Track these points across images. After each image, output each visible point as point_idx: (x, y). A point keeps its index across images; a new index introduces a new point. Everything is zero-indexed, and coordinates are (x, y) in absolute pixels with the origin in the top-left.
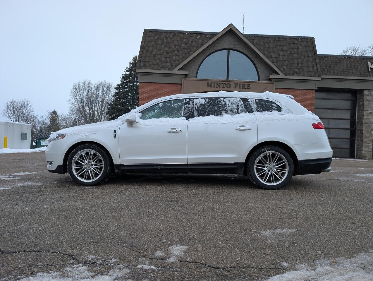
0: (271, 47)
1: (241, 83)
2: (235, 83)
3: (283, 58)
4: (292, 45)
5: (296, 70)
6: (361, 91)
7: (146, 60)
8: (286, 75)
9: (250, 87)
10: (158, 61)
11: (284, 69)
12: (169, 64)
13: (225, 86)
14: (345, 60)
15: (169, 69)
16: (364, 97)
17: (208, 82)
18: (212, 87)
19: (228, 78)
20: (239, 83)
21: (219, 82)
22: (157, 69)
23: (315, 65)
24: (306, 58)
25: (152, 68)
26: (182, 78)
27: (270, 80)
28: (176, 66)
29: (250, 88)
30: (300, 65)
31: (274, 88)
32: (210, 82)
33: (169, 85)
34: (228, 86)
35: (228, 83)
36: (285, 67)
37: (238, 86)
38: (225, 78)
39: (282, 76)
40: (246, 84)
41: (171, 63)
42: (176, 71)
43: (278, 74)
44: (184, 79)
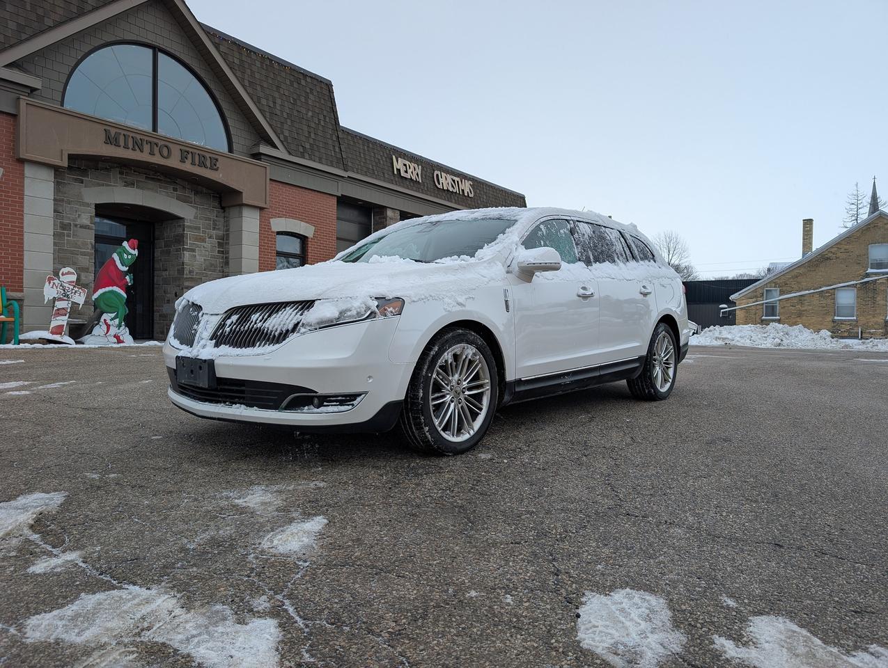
0: (257, 75)
1: (198, 152)
2: (183, 148)
3: (282, 112)
4: (295, 85)
5: (308, 146)
6: (381, 209)
8: (290, 153)
9: (218, 165)
11: (286, 137)
13: (156, 150)
14: (360, 142)
16: (386, 220)
17: (107, 128)
18: (120, 146)
19: (155, 128)
20: (190, 150)
21: (139, 137)
23: (337, 144)
24: (322, 123)
26: (21, 97)
27: (257, 156)
29: (217, 170)
30: (312, 135)
31: (268, 180)
32: (113, 131)
34: (165, 152)
35: (163, 143)
36: (287, 133)
37: (190, 156)
38: (148, 127)
39: (281, 153)
40: (208, 155)
43: (274, 146)
44: (28, 102)
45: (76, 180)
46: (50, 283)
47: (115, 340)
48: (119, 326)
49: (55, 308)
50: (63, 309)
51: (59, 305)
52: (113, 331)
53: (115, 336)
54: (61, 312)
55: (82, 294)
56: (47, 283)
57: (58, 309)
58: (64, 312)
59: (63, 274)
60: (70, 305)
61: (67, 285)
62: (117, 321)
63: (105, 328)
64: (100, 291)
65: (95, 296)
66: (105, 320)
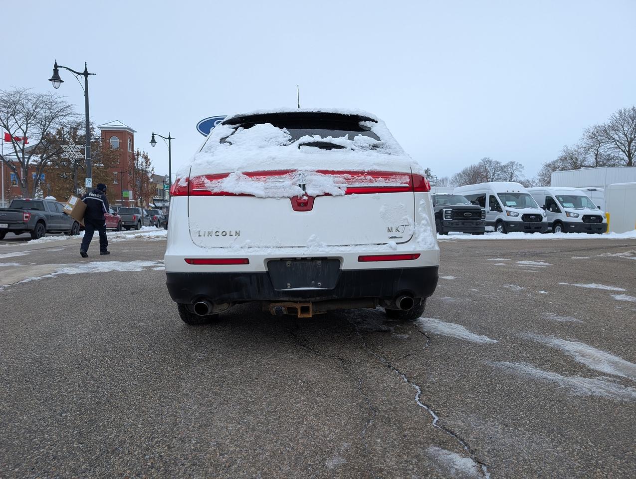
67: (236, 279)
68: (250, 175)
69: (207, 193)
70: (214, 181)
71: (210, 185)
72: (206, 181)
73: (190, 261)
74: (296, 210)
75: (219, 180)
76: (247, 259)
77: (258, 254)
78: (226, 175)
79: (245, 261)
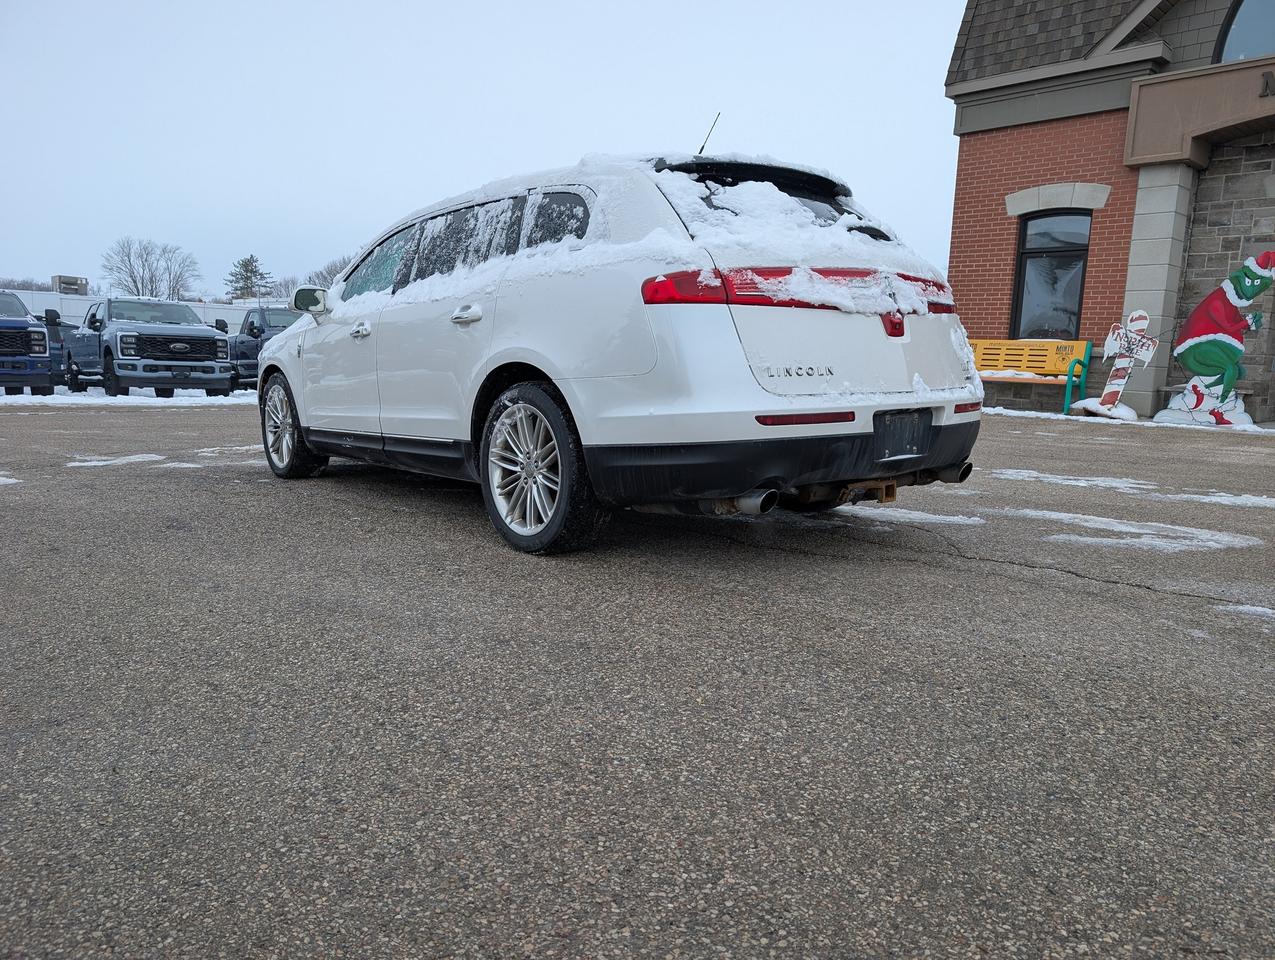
7: (988, 40)
10: (1033, 29)
12: (1076, 31)
15: (1077, 54)
17: (1263, 70)
22: (1026, 65)
25: (1006, 68)
26: (1134, 79)
28: (1109, 33)
33: (1078, 124)
41: (1086, 26)
42: (1105, 55)
44: (1142, 83)
45: (1258, 167)
46: (1114, 333)
47: (1213, 419)
48: (1224, 397)
49: (1114, 368)
50: (1124, 369)
51: (1120, 363)
52: (1209, 403)
53: (1212, 413)
54: (1119, 374)
55: (1151, 348)
56: (1110, 334)
57: (1118, 370)
58: (1123, 373)
59: (1132, 321)
60: (1132, 364)
61: (1134, 336)
62: (1219, 389)
63: (1193, 399)
64: (1190, 342)
65: (1180, 349)
66: (1195, 387)
67: (834, 446)
68: (826, 273)
69: (765, 301)
70: (772, 280)
71: (767, 286)
72: (758, 279)
73: (763, 420)
74: (890, 335)
75: (780, 279)
76: (853, 413)
77: (865, 404)
78: (786, 271)
79: (848, 416)
